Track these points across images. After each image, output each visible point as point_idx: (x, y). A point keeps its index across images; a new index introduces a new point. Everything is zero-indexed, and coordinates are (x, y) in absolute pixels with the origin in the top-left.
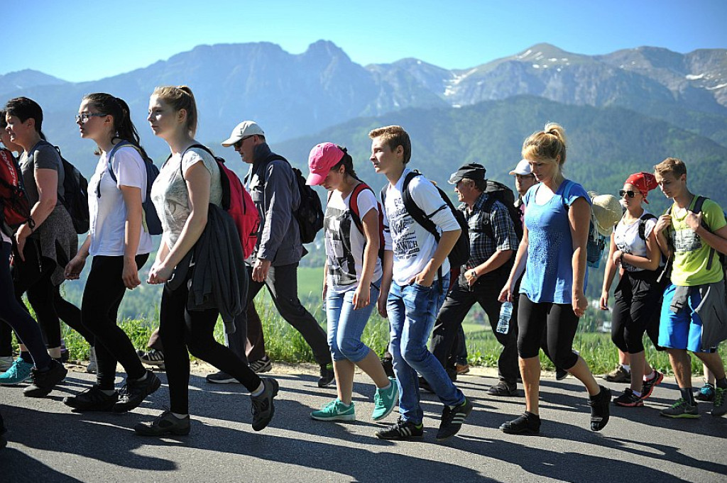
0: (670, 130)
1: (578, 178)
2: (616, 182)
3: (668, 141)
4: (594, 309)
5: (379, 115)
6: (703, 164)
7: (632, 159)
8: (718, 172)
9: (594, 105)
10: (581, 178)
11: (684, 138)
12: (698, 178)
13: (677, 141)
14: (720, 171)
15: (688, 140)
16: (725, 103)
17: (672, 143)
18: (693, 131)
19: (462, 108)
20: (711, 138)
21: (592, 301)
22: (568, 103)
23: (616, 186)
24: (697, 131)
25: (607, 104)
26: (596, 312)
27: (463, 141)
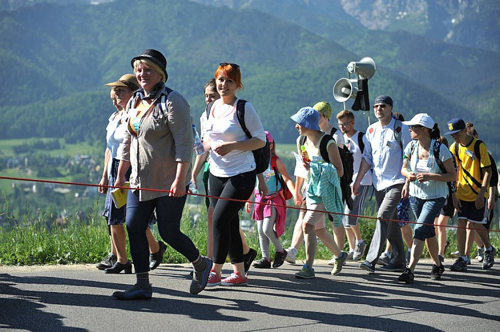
0: (302, 34)
2: (252, 84)
3: (300, 45)
5: (11, 9)
6: (332, 67)
7: (268, 61)
9: (231, 7)
11: (314, 42)
12: (327, 81)
13: (308, 45)
15: (318, 44)
16: (351, 10)
17: (304, 46)
19: (100, 5)
20: (341, 42)
22: (207, 4)
23: (253, 88)
24: (325, 35)
25: (244, 6)
27: (102, 39)
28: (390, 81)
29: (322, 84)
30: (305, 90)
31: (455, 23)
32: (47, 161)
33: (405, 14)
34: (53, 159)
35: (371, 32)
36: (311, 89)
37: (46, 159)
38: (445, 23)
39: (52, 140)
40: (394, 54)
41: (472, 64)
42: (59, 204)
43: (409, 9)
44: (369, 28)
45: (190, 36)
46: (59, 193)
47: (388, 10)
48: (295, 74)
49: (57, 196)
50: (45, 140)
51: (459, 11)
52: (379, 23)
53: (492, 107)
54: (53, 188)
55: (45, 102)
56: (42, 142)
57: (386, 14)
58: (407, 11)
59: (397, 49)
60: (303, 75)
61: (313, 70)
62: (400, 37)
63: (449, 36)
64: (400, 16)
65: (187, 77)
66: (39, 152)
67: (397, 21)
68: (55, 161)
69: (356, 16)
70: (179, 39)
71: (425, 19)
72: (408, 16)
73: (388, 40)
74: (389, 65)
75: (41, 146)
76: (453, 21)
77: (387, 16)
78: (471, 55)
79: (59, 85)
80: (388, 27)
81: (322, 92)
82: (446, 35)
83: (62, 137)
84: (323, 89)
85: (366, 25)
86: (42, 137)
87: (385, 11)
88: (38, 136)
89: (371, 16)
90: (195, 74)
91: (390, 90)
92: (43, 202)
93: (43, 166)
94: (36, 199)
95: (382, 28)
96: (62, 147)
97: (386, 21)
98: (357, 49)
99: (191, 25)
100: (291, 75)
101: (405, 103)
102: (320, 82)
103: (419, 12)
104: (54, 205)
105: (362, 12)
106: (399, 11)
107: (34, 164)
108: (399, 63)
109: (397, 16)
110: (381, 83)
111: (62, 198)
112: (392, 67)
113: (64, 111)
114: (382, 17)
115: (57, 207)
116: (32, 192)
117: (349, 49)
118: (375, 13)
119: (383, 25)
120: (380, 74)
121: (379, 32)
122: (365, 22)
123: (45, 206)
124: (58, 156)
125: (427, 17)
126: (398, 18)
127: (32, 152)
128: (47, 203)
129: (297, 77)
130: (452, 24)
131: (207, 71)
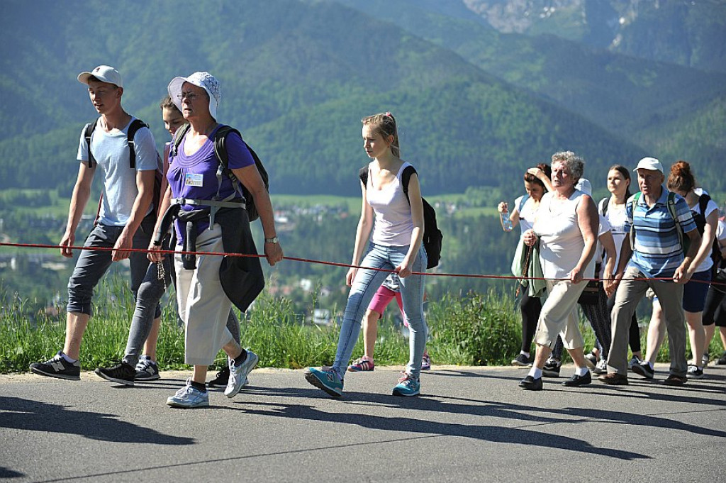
0: (404, 39)
1: (281, 104)
2: (332, 111)
3: (401, 54)
4: (303, 292)
6: (447, 87)
7: (355, 78)
8: (466, 99)
10: (285, 103)
11: (422, 51)
12: (440, 107)
13: (413, 55)
14: (469, 97)
15: (427, 54)
16: (474, 4)
17: (406, 56)
18: (435, 41)
20: (460, 51)
21: (300, 280)
23: (333, 116)
24: (437, 41)
26: (306, 296)
27: (112, 45)
28: (531, 108)
29: (433, 111)
30: (408, 120)
31: (624, 23)
32: (33, 223)
33: (553, 10)
34: (41, 220)
35: (503, 36)
36: (417, 119)
37: (30, 221)
38: (610, 23)
39: (39, 192)
40: (537, 67)
41: (649, 84)
42: (49, 285)
43: (559, 4)
44: (501, 31)
45: (241, 41)
46: (50, 271)
47: (528, 4)
48: (394, 96)
49: (46, 274)
50: (29, 193)
51: (631, 6)
52: (516, 24)
53: (677, 145)
54: (40, 263)
55: (28, 137)
56: (24, 196)
57: (525, 11)
58: (556, 6)
59: (540, 61)
60: (405, 97)
61: (420, 91)
62: (546, 44)
63: (616, 42)
64: (545, 13)
65: (238, 100)
66: (20, 210)
67: (541, 20)
68: (43, 223)
69: (482, 13)
70: (225, 45)
71: (581, 18)
72: (557, 13)
73: (527, 48)
74: (530, 85)
75: (22, 201)
76: (622, 21)
77: (527, 14)
78: (647, 70)
79: (49, 112)
80: (528, 30)
81: (433, 124)
82: (611, 42)
83: (53, 187)
84: (435, 118)
85: (496, 26)
86: (24, 188)
87: (524, 5)
88: (20, 187)
89: (503, 13)
90: (249, 97)
91: (530, 121)
92: (26, 283)
93: (25, 231)
94: (16, 279)
95: (520, 31)
96: (53, 202)
97: (525, 20)
98: (483, 61)
99: (243, 25)
100: (388, 98)
101: (552, 139)
102: (429, 108)
103: (573, 8)
104: (42, 287)
105: (490, 7)
106: (545, 6)
107: (12, 227)
108: (544, 81)
109: (541, 13)
110: (518, 110)
111: (54, 277)
112: (535, 86)
113: (56, 150)
114: (520, 16)
115: (47, 291)
116: (10, 268)
117: (472, 61)
118: (510, 9)
119: (521, 25)
120: (516, 97)
121: (515, 36)
122: (494, 22)
123: (29, 290)
124: (48, 216)
125: (584, 14)
126: (542, 16)
127: (10, 210)
128: (31, 285)
129: (397, 101)
130: (620, 25)
131: (265, 93)
